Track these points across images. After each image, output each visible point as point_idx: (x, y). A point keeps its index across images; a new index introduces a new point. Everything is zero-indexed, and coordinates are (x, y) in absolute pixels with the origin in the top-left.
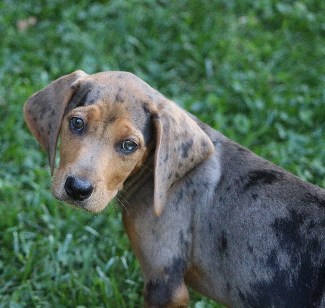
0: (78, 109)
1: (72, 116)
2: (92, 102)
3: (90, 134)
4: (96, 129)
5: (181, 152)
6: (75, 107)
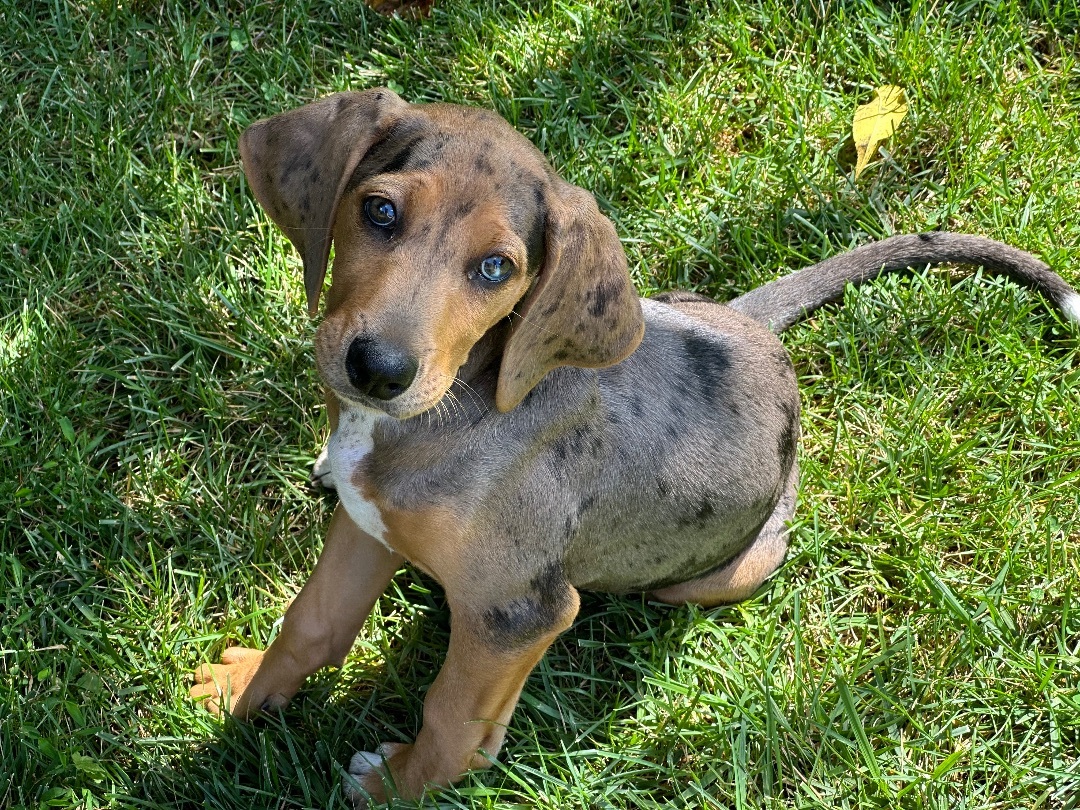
0: (385, 177)
3: (411, 237)
4: (427, 229)
5: (592, 303)
6: (381, 172)
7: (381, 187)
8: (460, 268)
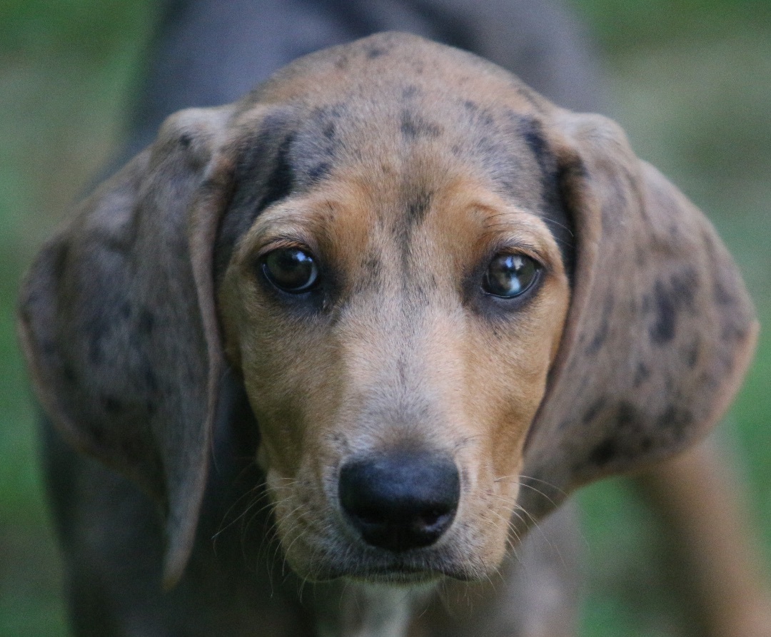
1: (258, 246)
2: (318, 173)
3: (358, 290)
7: (275, 231)
8: (455, 301)
